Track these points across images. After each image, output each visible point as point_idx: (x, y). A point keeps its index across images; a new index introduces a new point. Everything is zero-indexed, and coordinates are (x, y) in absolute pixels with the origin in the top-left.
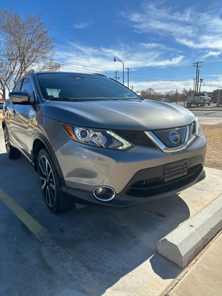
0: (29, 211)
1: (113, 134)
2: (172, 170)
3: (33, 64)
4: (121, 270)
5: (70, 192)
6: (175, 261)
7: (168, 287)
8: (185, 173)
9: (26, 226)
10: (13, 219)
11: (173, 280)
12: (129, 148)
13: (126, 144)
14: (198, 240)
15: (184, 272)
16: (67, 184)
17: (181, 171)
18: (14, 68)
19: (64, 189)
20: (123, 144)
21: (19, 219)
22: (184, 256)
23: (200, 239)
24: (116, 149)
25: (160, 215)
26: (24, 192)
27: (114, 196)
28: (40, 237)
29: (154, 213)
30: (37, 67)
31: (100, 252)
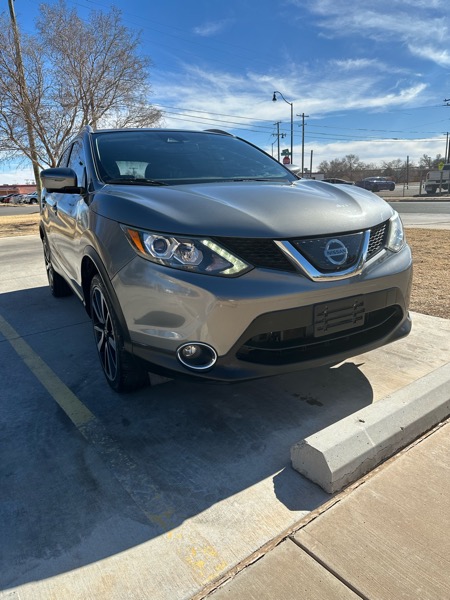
0: (75, 388)
1: (213, 247)
2: (330, 316)
3: (108, 112)
4: (217, 491)
5: (137, 352)
6: (320, 482)
7: (297, 523)
8: (361, 323)
9: (64, 413)
10: (44, 401)
11: (308, 512)
12: (243, 273)
13: (238, 265)
14: (369, 447)
15: (332, 501)
16: (133, 338)
17: (352, 317)
18: (72, 122)
19: (127, 347)
20: (231, 266)
21: (55, 402)
22: (336, 472)
23: (374, 445)
24: (217, 274)
25: (313, 402)
26: (71, 356)
27: (214, 361)
28: (86, 432)
29: (302, 399)
30: (116, 119)
31: (187, 461)
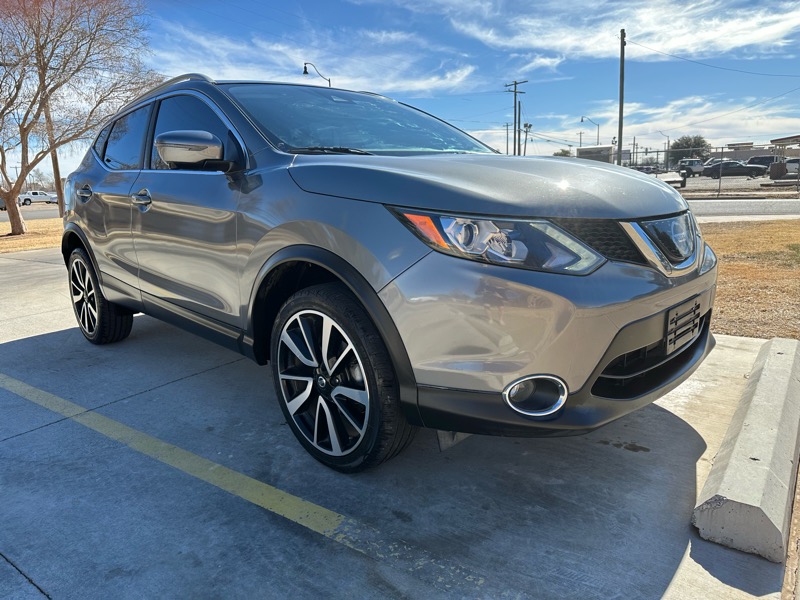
5: (427, 401)
8: (696, 331)
12: (595, 268)
13: (587, 259)
16: (419, 379)
19: (407, 395)
20: (579, 259)
21: (250, 504)
22: (783, 532)
23: (787, 488)
25: (634, 448)
26: (210, 429)
27: (563, 399)
28: (351, 542)
29: (618, 446)
31: (552, 557)
